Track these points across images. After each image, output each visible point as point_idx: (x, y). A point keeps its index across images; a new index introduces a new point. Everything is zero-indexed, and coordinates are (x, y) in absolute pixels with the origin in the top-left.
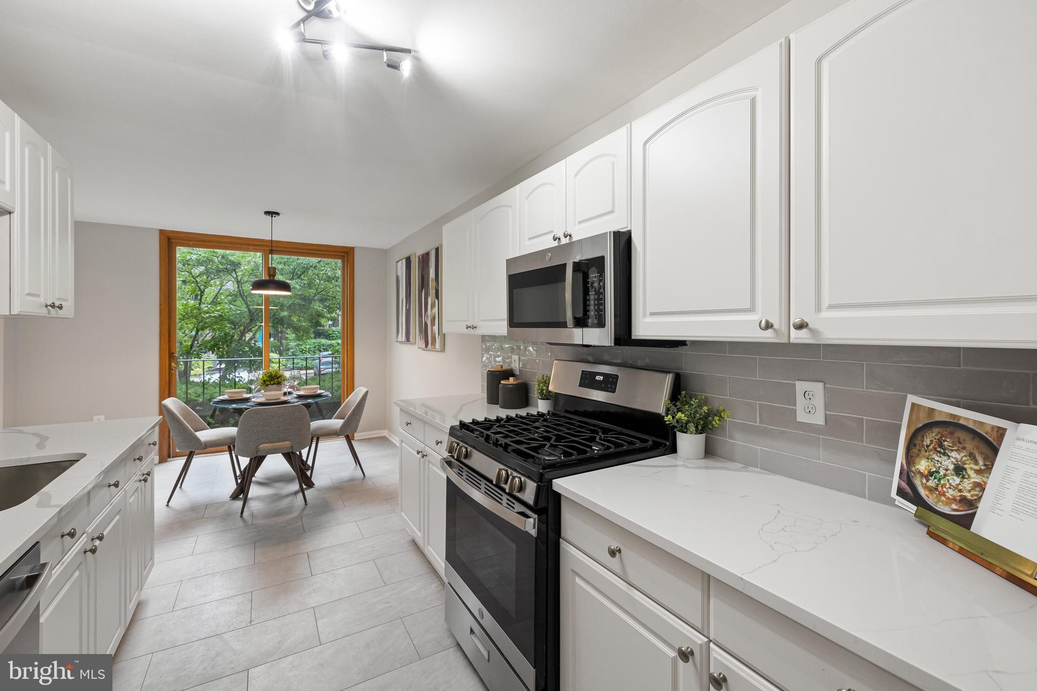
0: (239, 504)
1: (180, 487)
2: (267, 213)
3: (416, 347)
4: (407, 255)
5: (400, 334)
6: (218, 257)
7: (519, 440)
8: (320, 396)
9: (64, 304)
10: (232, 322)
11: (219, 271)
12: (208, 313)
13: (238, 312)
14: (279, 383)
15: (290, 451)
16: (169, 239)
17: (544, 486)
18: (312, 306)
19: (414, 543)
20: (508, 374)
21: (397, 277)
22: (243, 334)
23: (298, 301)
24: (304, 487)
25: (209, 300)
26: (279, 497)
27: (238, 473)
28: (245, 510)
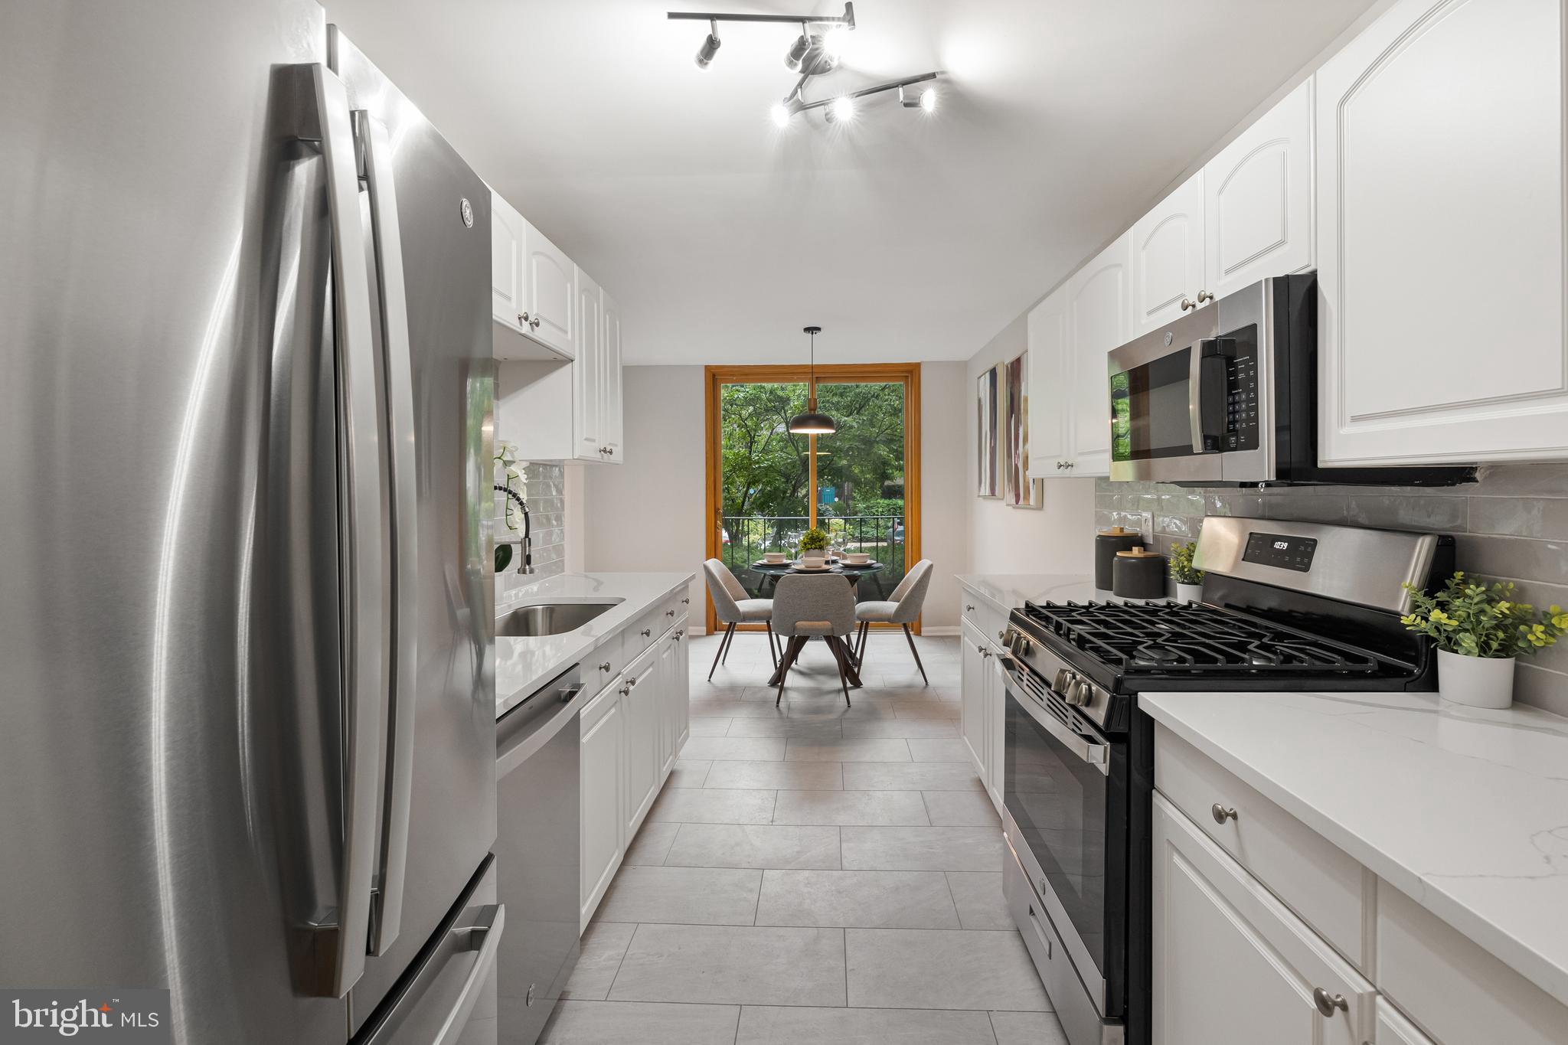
0: (776, 691)
1: (723, 664)
2: (807, 330)
3: (1003, 504)
4: (991, 367)
5: (983, 485)
6: (766, 393)
7: (1105, 633)
8: (869, 567)
9: (614, 449)
10: (785, 475)
11: (767, 410)
12: (758, 463)
13: (789, 461)
14: (821, 548)
15: (830, 634)
16: (714, 375)
17: (1121, 700)
18: (875, 450)
19: (980, 782)
20: (1129, 541)
21: (979, 401)
22: (795, 490)
23: (857, 444)
24: (849, 685)
25: (760, 447)
26: (819, 693)
27: (778, 658)
28: (781, 700)
